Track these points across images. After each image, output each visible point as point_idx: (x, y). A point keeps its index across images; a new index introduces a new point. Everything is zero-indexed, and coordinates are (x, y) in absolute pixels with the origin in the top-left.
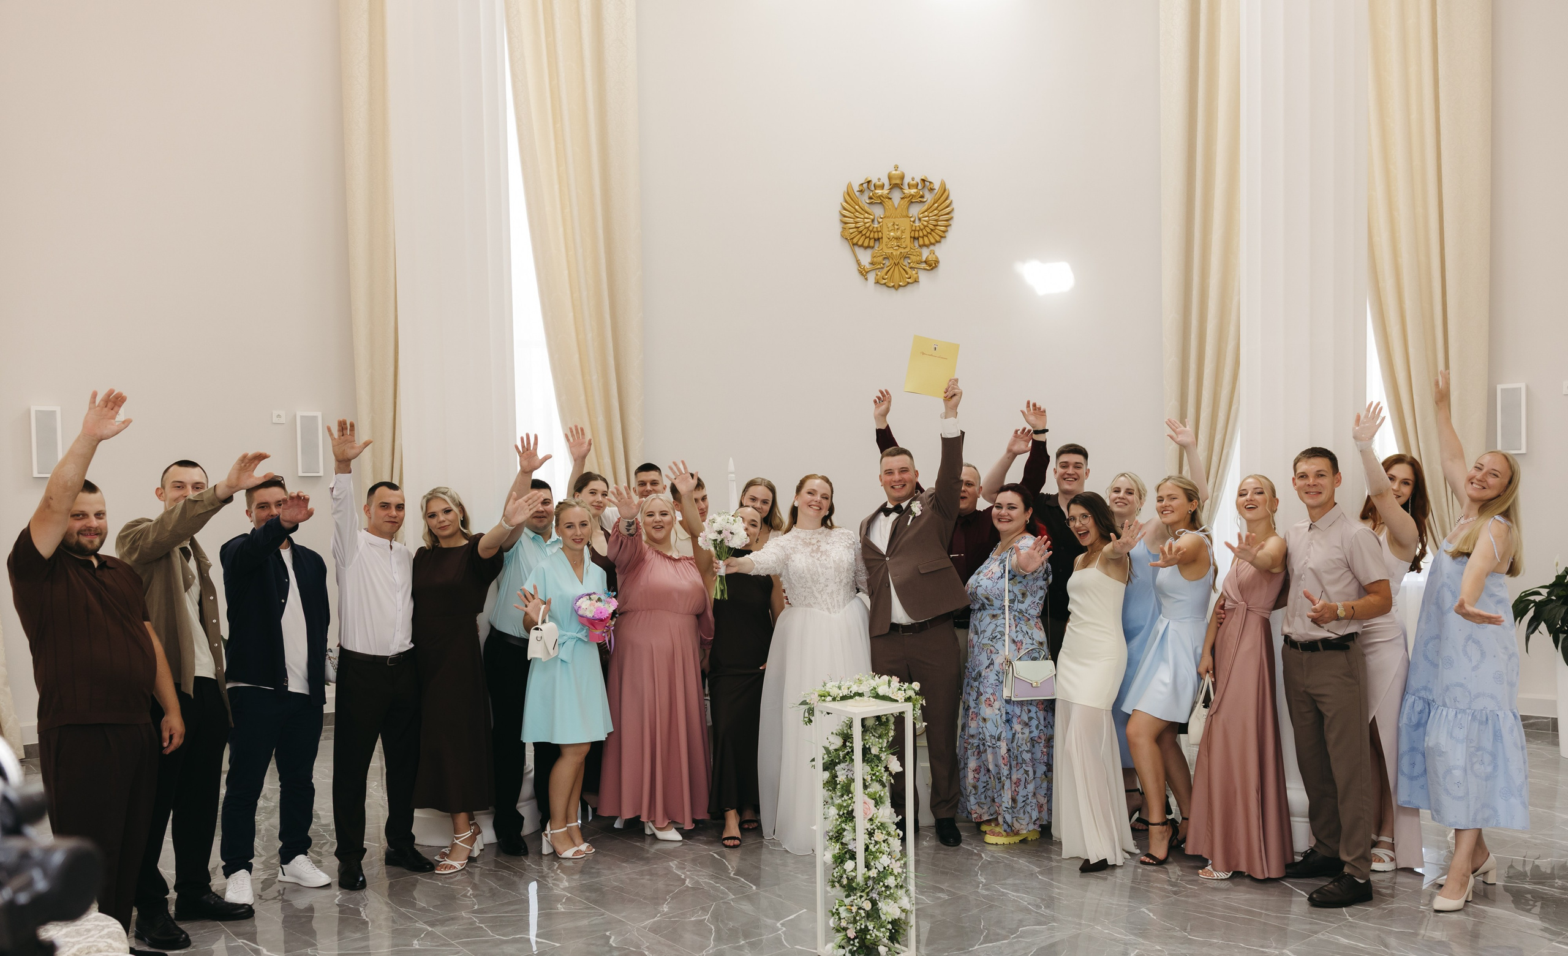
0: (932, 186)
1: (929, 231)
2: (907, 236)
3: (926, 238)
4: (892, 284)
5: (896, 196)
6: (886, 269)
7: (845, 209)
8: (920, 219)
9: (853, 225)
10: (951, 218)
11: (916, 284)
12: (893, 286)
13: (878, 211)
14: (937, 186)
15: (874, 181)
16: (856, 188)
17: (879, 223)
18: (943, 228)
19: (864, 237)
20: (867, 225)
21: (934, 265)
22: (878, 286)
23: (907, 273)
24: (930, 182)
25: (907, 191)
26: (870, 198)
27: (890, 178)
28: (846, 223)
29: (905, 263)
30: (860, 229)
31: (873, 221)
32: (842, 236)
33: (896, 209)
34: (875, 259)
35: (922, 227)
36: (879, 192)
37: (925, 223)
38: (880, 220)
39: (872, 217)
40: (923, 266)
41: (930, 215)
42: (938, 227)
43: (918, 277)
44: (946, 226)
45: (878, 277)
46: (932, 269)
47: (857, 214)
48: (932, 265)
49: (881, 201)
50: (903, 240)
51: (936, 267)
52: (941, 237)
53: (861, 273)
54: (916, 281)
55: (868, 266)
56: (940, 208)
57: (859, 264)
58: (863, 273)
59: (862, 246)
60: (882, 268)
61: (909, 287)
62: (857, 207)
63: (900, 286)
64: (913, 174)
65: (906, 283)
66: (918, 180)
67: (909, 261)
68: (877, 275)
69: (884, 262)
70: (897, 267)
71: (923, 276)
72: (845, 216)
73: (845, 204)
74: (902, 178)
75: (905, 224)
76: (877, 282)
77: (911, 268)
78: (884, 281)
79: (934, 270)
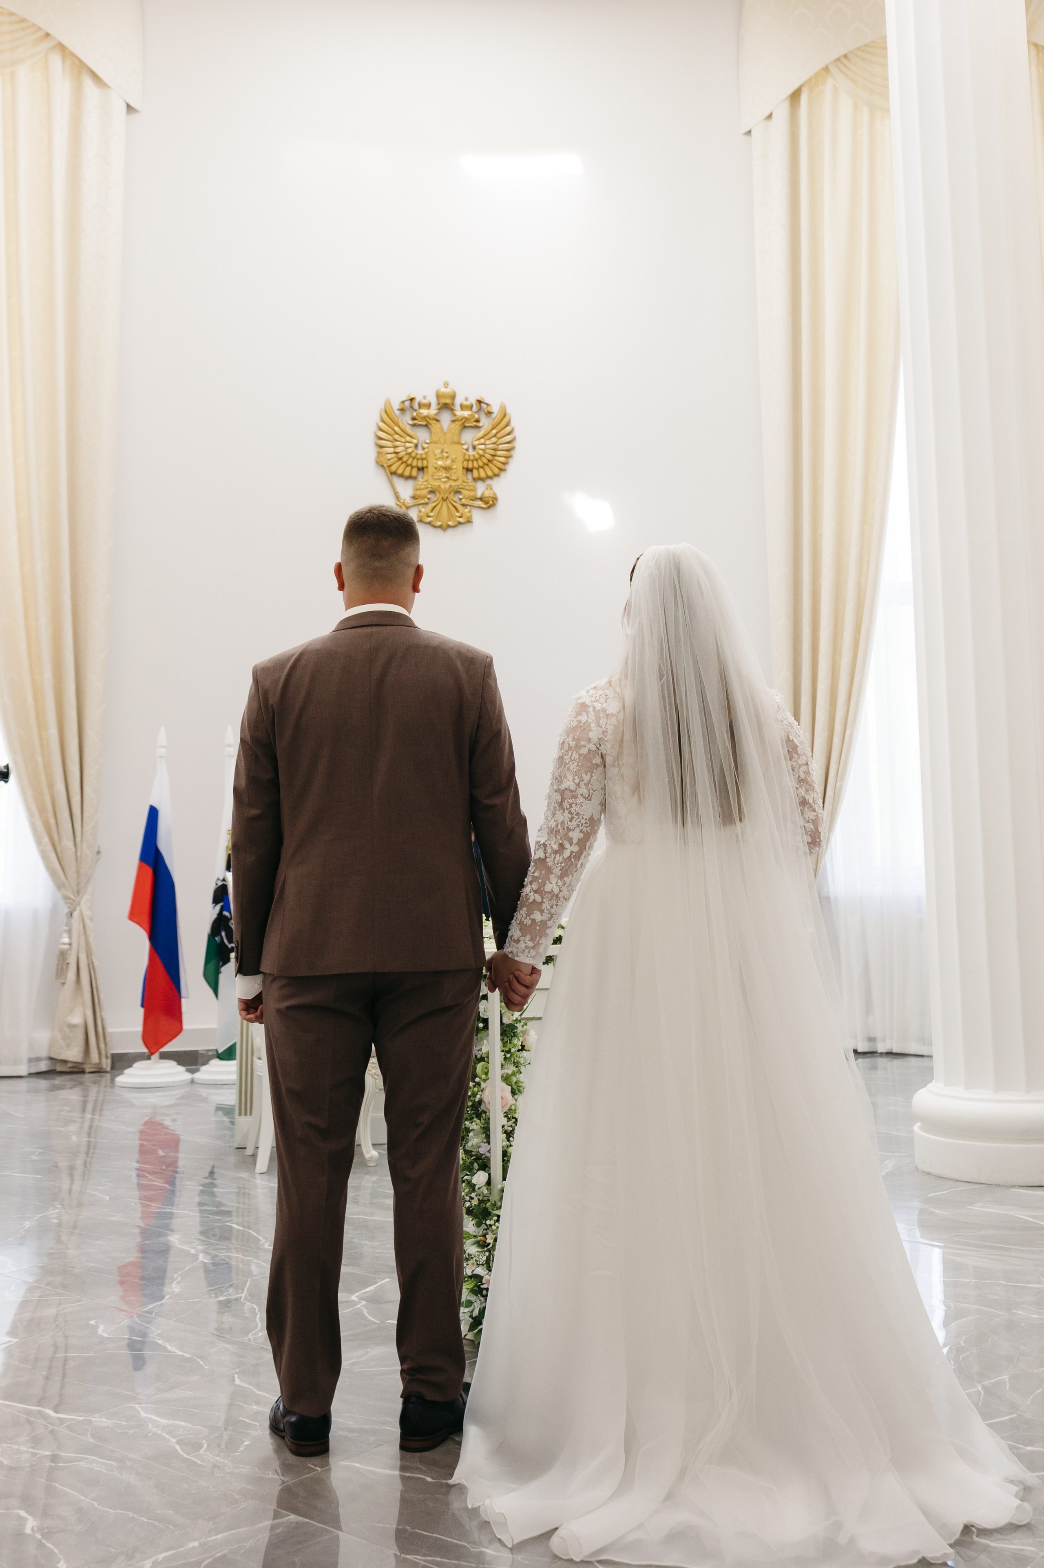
0: (489, 409)
1: (486, 461)
2: (458, 466)
3: (481, 470)
4: (439, 523)
5: (446, 418)
6: (431, 505)
7: (381, 430)
8: (474, 448)
9: (392, 450)
11: (468, 526)
12: (440, 527)
13: (422, 435)
14: (495, 409)
15: (419, 399)
16: (396, 406)
17: (424, 449)
18: (502, 459)
19: (404, 465)
20: (409, 450)
21: (491, 502)
23: (457, 511)
24: (487, 404)
25: (459, 413)
26: (414, 419)
27: (438, 396)
28: (382, 447)
29: (456, 499)
30: (401, 455)
31: (416, 446)
32: (377, 463)
33: (445, 434)
34: (418, 493)
35: (477, 456)
36: (424, 412)
37: (481, 452)
38: (425, 446)
39: (415, 441)
40: (480, 503)
41: (488, 442)
42: (497, 458)
43: (471, 517)
44: (507, 457)
45: (421, 514)
46: (489, 508)
47: (396, 437)
48: (490, 503)
49: (426, 424)
50: (454, 471)
51: (493, 505)
52: (501, 470)
54: (469, 521)
55: (409, 501)
56: (499, 435)
57: (397, 496)
58: (403, 508)
59: (401, 476)
60: (427, 504)
61: (460, 529)
62: (396, 428)
63: (449, 526)
64: (466, 394)
65: (456, 523)
66: (472, 400)
67: (461, 497)
68: (420, 511)
69: (429, 496)
70: (445, 504)
71: (477, 516)
72: (381, 439)
73: (382, 425)
74: (453, 397)
75: (456, 452)
77: (463, 505)
78: (429, 519)
79: (492, 509)
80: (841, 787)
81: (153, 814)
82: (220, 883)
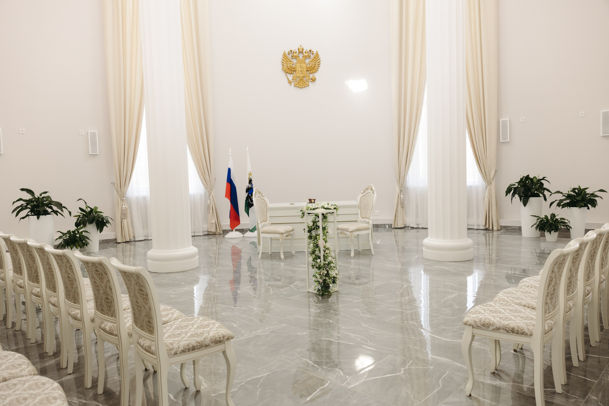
0: (313, 53)
1: (312, 68)
2: (305, 70)
3: (311, 71)
4: (300, 87)
5: (301, 56)
6: (298, 82)
7: (283, 60)
8: (309, 64)
9: (286, 66)
10: (320, 64)
11: (308, 87)
13: (295, 61)
14: (315, 53)
15: (293, 50)
16: (287, 53)
17: (295, 65)
18: (317, 67)
19: (290, 70)
20: (291, 66)
22: (295, 87)
23: (305, 83)
24: (312, 51)
25: (305, 54)
26: (292, 56)
27: (299, 50)
28: (284, 65)
29: (304, 79)
30: (289, 67)
31: (293, 64)
32: (282, 70)
33: (301, 60)
34: (294, 78)
35: (310, 67)
36: (295, 54)
37: (311, 66)
38: (295, 64)
39: (293, 63)
40: (311, 80)
41: (313, 63)
42: (315, 67)
44: (318, 67)
47: (287, 62)
48: (314, 80)
49: (296, 57)
50: (303, 71)
51: (315, 81)
52: (316, 70)
53: (289, 82)
55: (291, 80)
56: (316, 60)
57: (288, 79)
58: (290, 83)
59: (289, 73)
60: (296, 81)
61: (306, 88)
62: (287, 60)
63: (303, 87)
64: (307, 48)
65: (305, 86)
66: (308, 50)
67: (306, 79)
68: (295, 83)
69: (297, 79)
70: (301, 81)
71: (310, 84)
72: (283, 63)
73: (283, 59)
74: (303, 50)
75: (304, 65)
76: (295, 86)
77: (306, 81)
78: (297, 86)
79: (314, 82)
80: (411, 158)
81: (229, 170)
82: (247, 187)
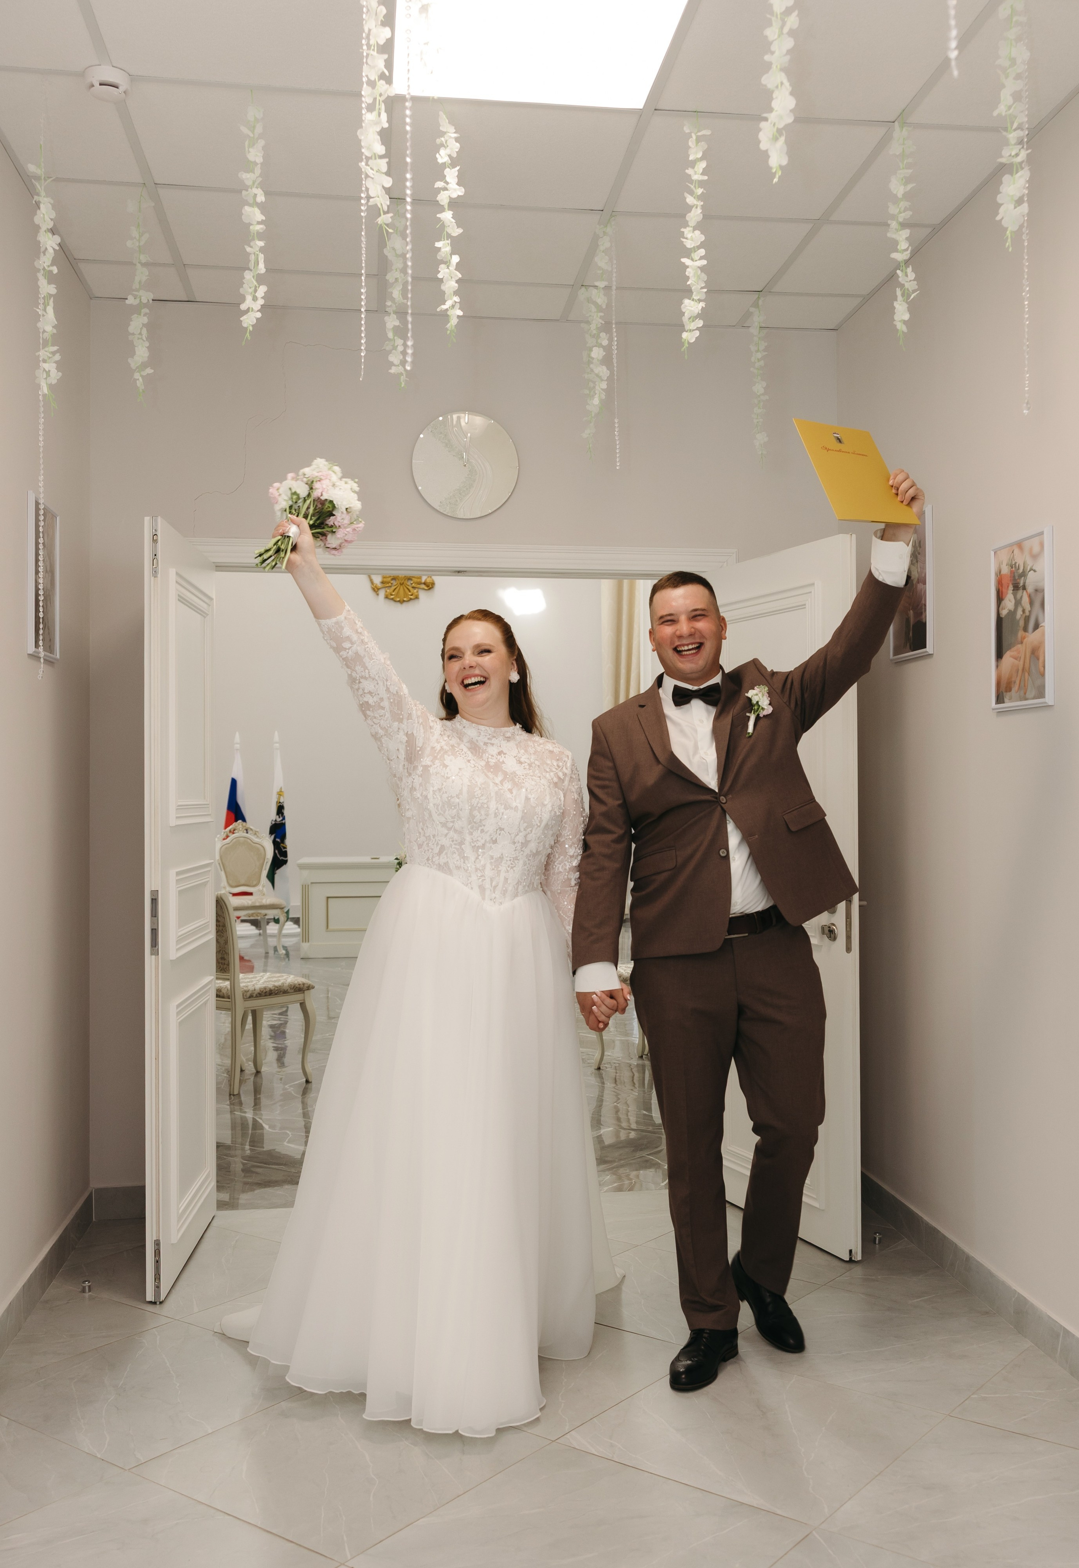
4: (398, 599)
6: (393, 588)
11: (416, 601)
12: (399, 601)
21: (431, 586)
22: (387, 600)
23: (410, 591)
29: (409, 583)
34: (385, 580)
40: (423, 586)
43: (418, 595)
45: (387, 593)
46: (429, 589)
48: (429, 586)
51: (432, 587)
53: (374, 589)
54: (417, 598)
55: (379, 585)
57: (372, 582)
58: (376, 590)
60: (390, 587)
61: (411, 603)
63: (404, 601)
65: (409, 599)
67: (412, 582)
68: (386, 592)
69: (392, 582)
70: (402, 587)
71: (422, 594)
76: (386, 597)
77: (413, 587)
78: (392, 597)
79: (431, 590)
81: (234, 783)
82: (273, 823)
